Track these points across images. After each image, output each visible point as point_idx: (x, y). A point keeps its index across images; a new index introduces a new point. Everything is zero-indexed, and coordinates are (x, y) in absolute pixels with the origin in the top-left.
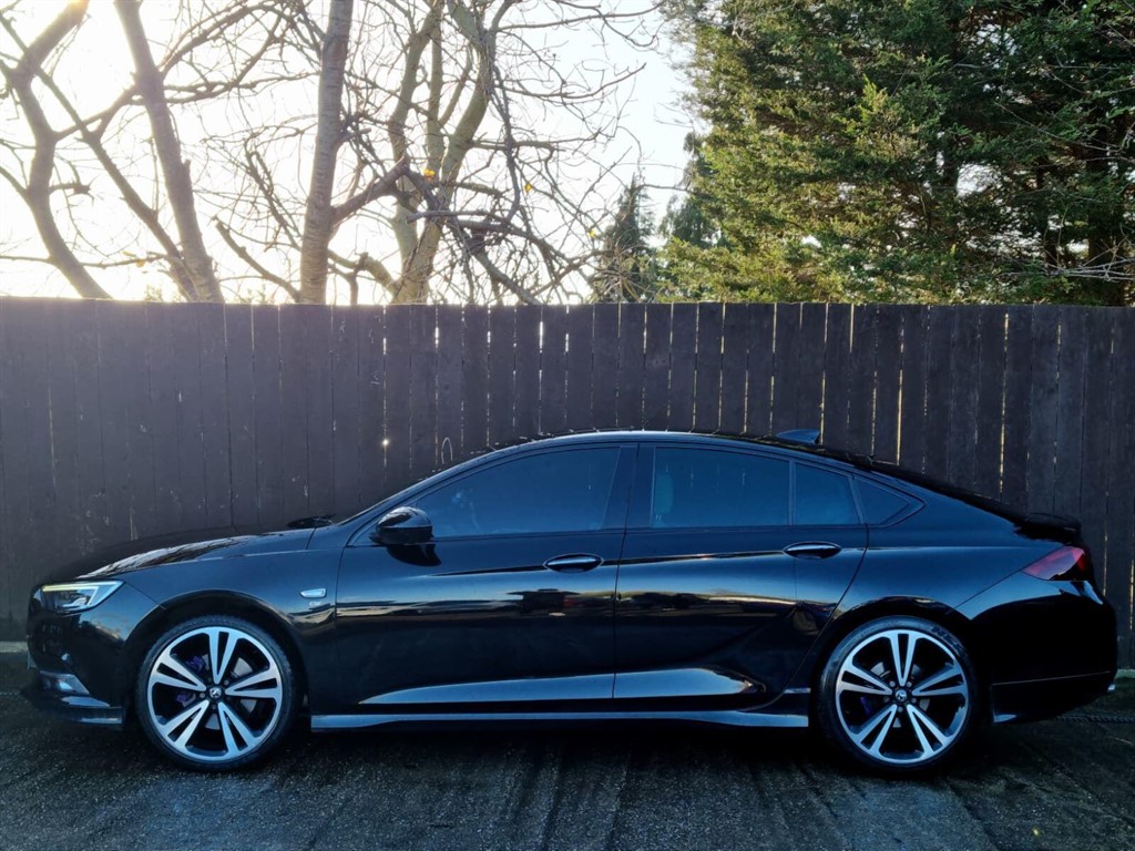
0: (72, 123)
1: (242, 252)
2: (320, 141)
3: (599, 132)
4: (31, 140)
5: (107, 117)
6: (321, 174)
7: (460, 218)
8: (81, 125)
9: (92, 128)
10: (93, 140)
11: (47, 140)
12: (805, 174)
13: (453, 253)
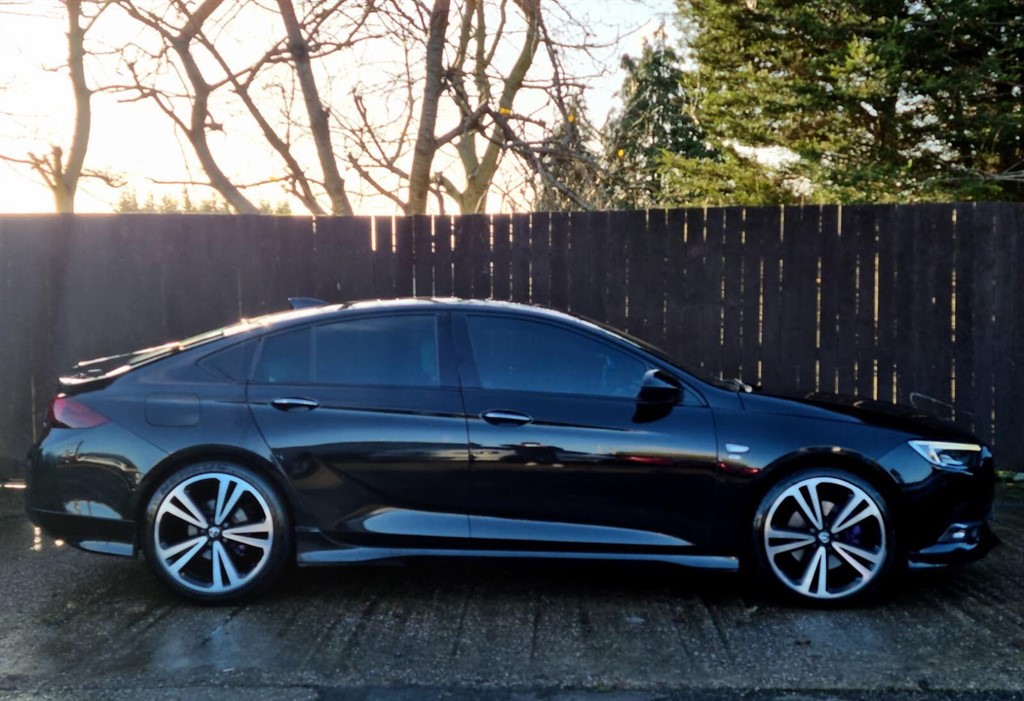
0: (225, 76)
1: (365, 175)
2: (427, 90)
3: (605, 70)
4: (192, 92)
5: (254, 71)
6: (427, 115)
7: (531, 146)
8: (232, 78)
9: (242, 80)
10: (242, 90)
11: (203, 90)
12: (788, 105)
13: (526, 173)
